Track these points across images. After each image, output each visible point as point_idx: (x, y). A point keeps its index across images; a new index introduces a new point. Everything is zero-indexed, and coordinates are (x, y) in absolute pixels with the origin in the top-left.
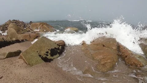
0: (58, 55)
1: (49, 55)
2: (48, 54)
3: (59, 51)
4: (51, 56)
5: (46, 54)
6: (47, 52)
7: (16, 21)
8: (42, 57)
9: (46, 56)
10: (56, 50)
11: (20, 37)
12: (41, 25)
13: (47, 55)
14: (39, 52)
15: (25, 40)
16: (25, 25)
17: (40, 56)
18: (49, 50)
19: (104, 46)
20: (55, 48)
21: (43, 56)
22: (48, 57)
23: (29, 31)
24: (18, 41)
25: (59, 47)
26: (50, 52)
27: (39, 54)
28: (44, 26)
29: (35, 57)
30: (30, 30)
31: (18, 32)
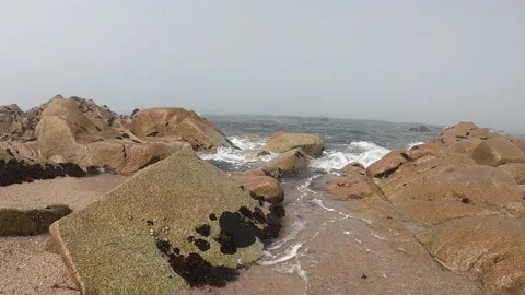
1: (215, 247)
2: (208, 239)
3: (260, 227)
4: (226, 249)
5: (198, 236)
6: (205, 230)
7: (83, 101)
8: (172, 256)
9: (197, 250)
10: (247, 219)
13: (204, 246)
14: (157, 227)
15: (105, 167)
17: (163, 247)
18: (213, 217)
19: (466, 201)
20: (244, 210)
21: (177, 250)
22: (206, 255)
23: (126, 136)
25: (261, 204)
26: (216, 228)
27: (156, 235)
28: (187, 121)
29: (134, 251)
30: (128, 132)
31: (80, 135)
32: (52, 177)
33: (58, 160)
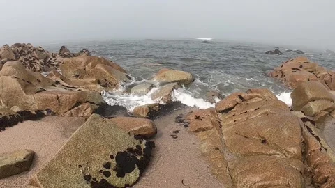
0: (137, 171)
1: (114, 174)
2: (110, 170)
3: (139, 158)
4: (118, 175)
5: (105, 169)
6: (108, 165)
7: (24, 46)
8: (92, 182)
9: (104, 177)
10: (131, 154)
11: (33, 102)
12: (90, 64)
13: (108, 174)
14: (83, 168)
16: (47, 58)
17: (87, 178)
18: (112, 157)
19: (264, 142)
20: (130, 150)
21: (94, 179)
22: (109, 179)
23: (58, 83)
24: (26, 116)
25: (141, 142)
26: (114, 163)
27: (83, 172)
29: (74, 183)
30: (59, 79)
31: (27, 89)
32: (15, 124)
33: (16, 109)
